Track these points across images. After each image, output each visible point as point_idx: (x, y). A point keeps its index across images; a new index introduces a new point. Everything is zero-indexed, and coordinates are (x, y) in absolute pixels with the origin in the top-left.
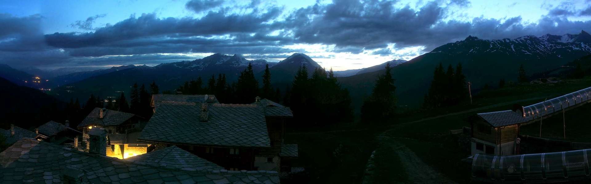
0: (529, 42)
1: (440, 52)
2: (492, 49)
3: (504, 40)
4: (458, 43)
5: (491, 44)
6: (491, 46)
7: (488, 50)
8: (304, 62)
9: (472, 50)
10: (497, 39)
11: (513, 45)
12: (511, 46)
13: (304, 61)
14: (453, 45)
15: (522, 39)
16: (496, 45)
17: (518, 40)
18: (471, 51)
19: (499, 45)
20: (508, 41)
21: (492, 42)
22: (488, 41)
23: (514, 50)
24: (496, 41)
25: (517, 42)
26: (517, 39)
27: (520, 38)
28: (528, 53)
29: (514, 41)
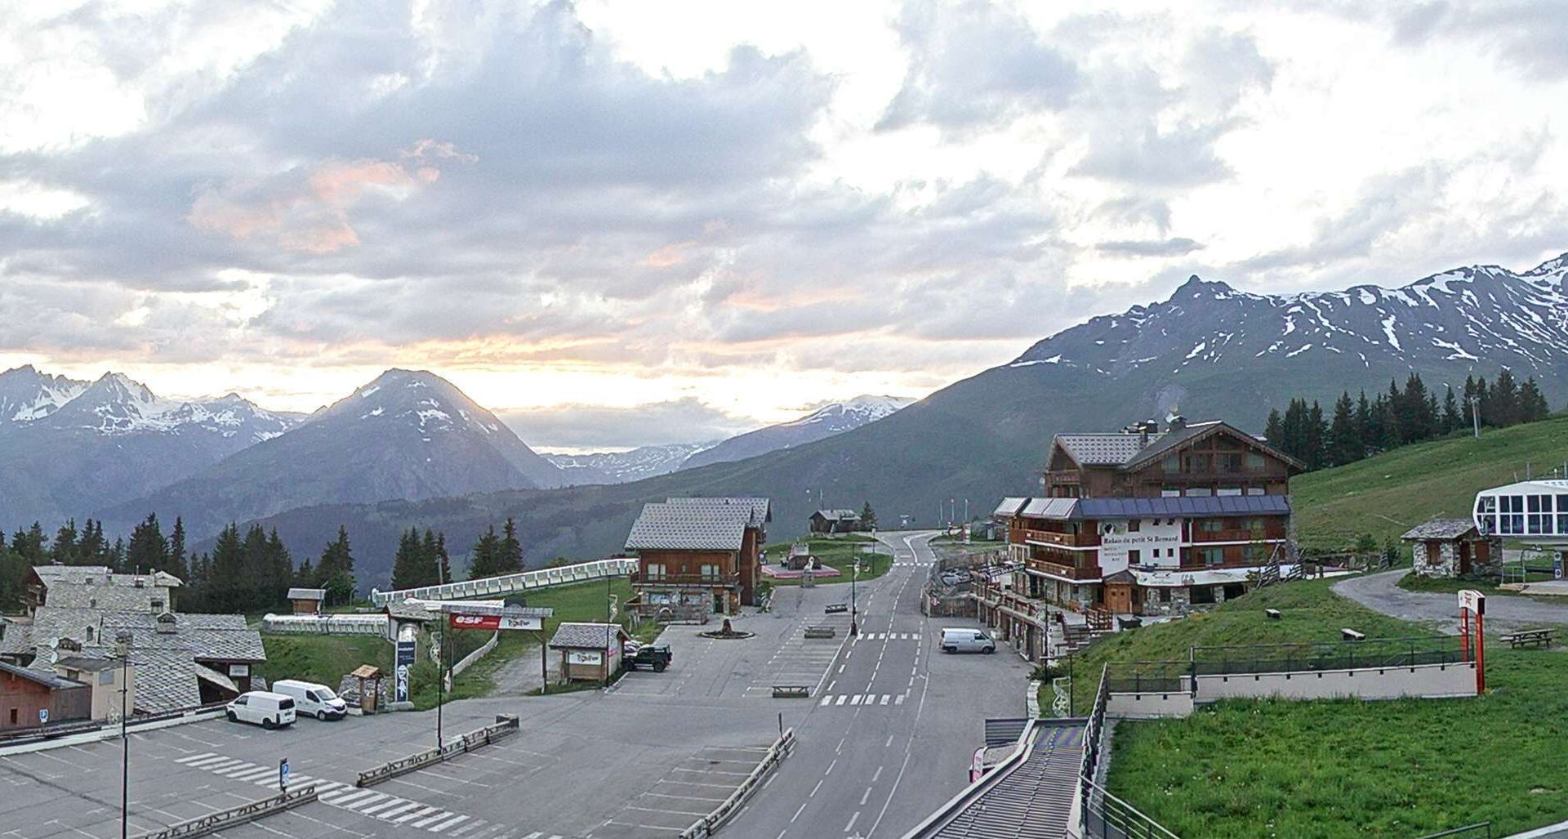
0: (1469, 298)
1: (1055, 360)
2: (1295, 340)
3: (1354, 292)
4: (1140, 317)
5: (1288, 315)
6: (1291, 327)
7: (1274, 347)
8: (429, 414)
9: (1202, 346)
10: (1320, 292)
11: (1393, 318)
12: (1384, 322)
13: (432, 407)
14: (1114, 324)
15: (1440, 285)
16: (1313, 321)
17: (1420, 290)
18: (1194, 354)
19: (1326, 323)
20: (1368, 299)
21: (1294, 306)
22: (1277, 299)
23: (1394, 341)
24: (1315, 301)
25: (1412, 303)
26: (1414, 287)
27: (1431, 279)
28: (1464, 354)
29: (1402, 296)
